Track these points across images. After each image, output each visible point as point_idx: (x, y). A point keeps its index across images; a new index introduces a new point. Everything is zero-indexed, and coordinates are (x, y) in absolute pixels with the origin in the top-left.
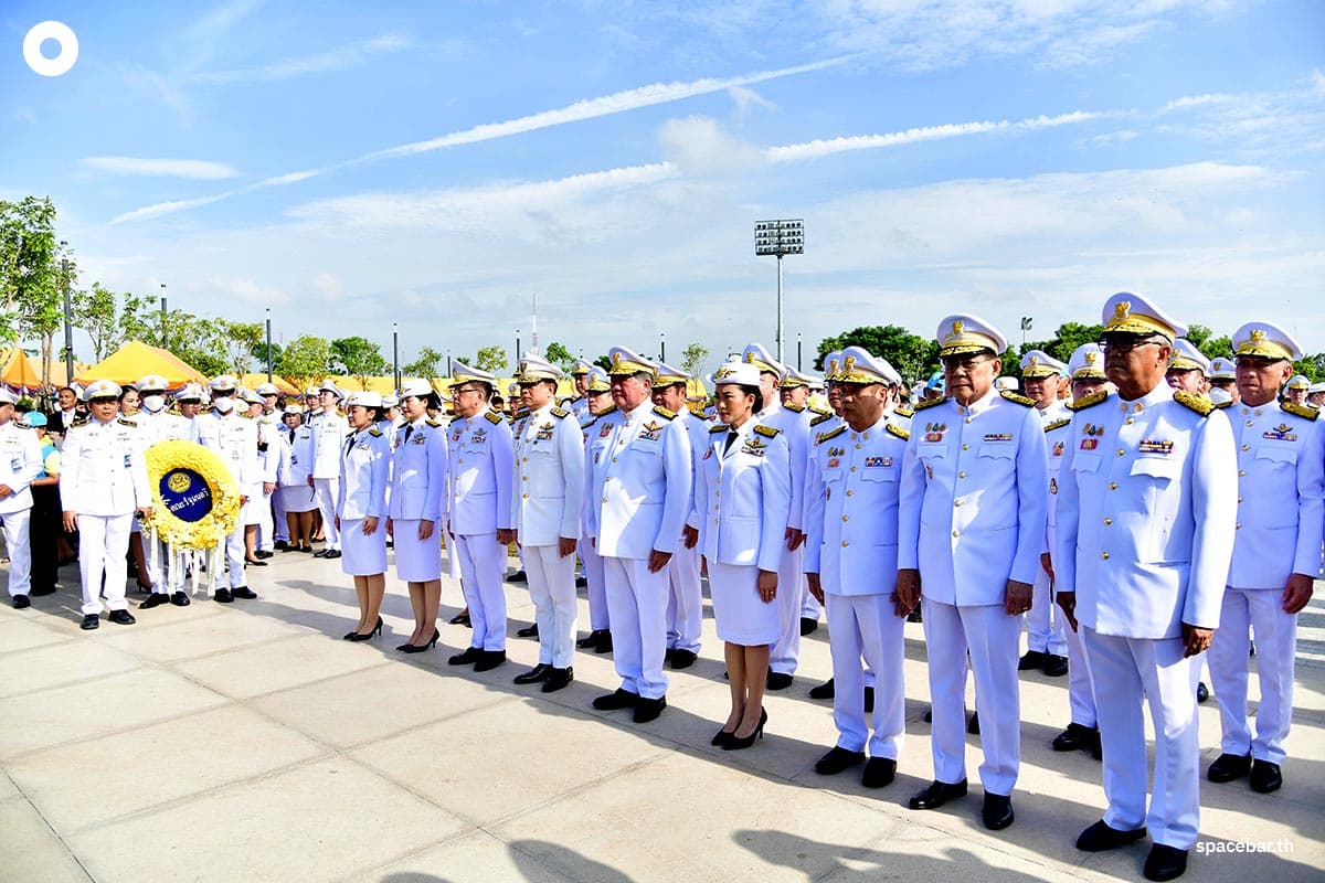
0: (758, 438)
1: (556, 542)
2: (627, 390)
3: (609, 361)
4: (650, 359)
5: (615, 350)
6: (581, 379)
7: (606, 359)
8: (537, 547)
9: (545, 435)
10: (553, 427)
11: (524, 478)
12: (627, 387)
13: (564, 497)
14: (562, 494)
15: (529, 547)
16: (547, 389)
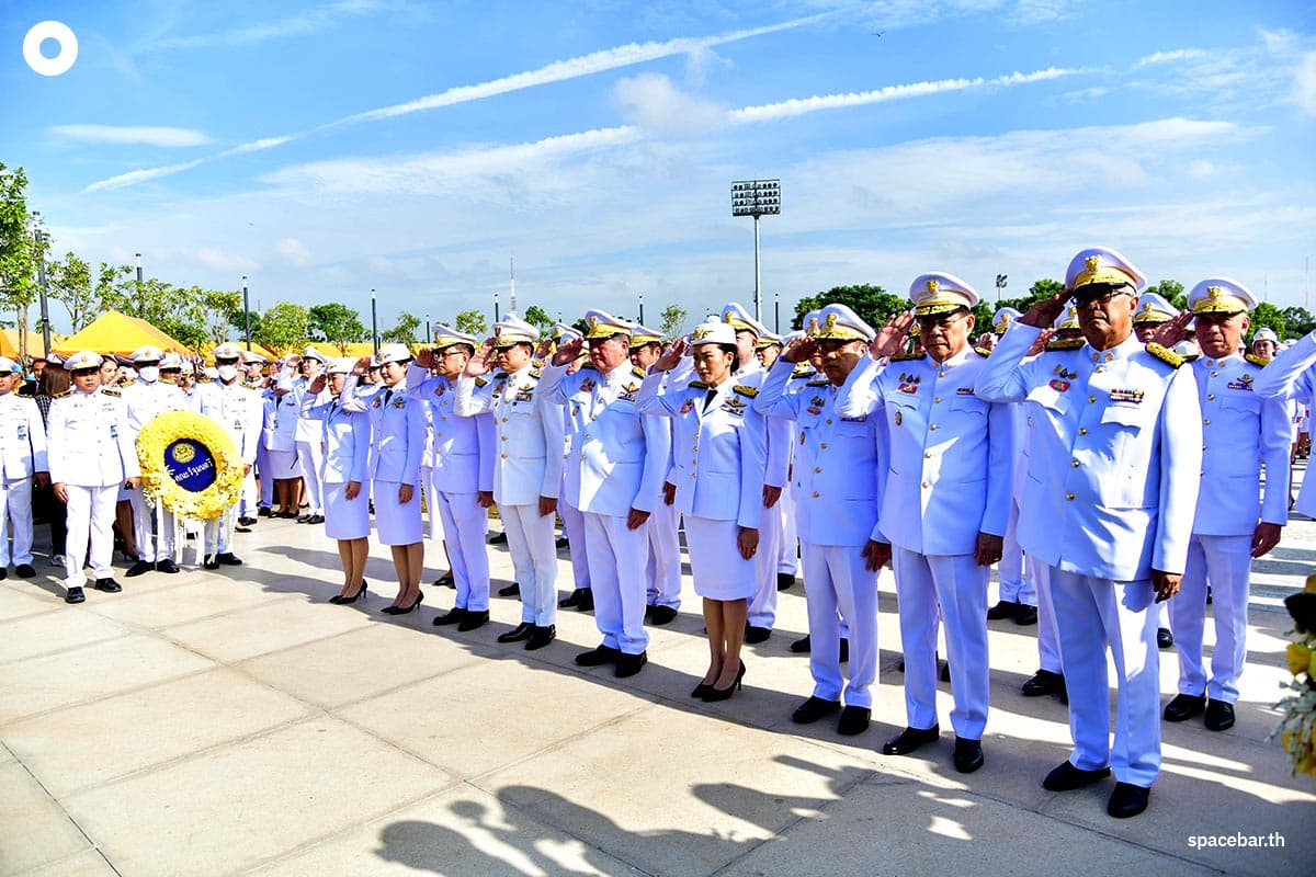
0: (738, 397)
1: (537, 502)
2: (605, 352)
3: (586, 325)
5: (591, 313)
8: (516, 506)
9: (524, 397)
10: (533, 389)
11: (504, 439)
12: (606, 349)
13: (546, 457)
14: (542, 455)
15: (508, 506)
16: (523, 352)
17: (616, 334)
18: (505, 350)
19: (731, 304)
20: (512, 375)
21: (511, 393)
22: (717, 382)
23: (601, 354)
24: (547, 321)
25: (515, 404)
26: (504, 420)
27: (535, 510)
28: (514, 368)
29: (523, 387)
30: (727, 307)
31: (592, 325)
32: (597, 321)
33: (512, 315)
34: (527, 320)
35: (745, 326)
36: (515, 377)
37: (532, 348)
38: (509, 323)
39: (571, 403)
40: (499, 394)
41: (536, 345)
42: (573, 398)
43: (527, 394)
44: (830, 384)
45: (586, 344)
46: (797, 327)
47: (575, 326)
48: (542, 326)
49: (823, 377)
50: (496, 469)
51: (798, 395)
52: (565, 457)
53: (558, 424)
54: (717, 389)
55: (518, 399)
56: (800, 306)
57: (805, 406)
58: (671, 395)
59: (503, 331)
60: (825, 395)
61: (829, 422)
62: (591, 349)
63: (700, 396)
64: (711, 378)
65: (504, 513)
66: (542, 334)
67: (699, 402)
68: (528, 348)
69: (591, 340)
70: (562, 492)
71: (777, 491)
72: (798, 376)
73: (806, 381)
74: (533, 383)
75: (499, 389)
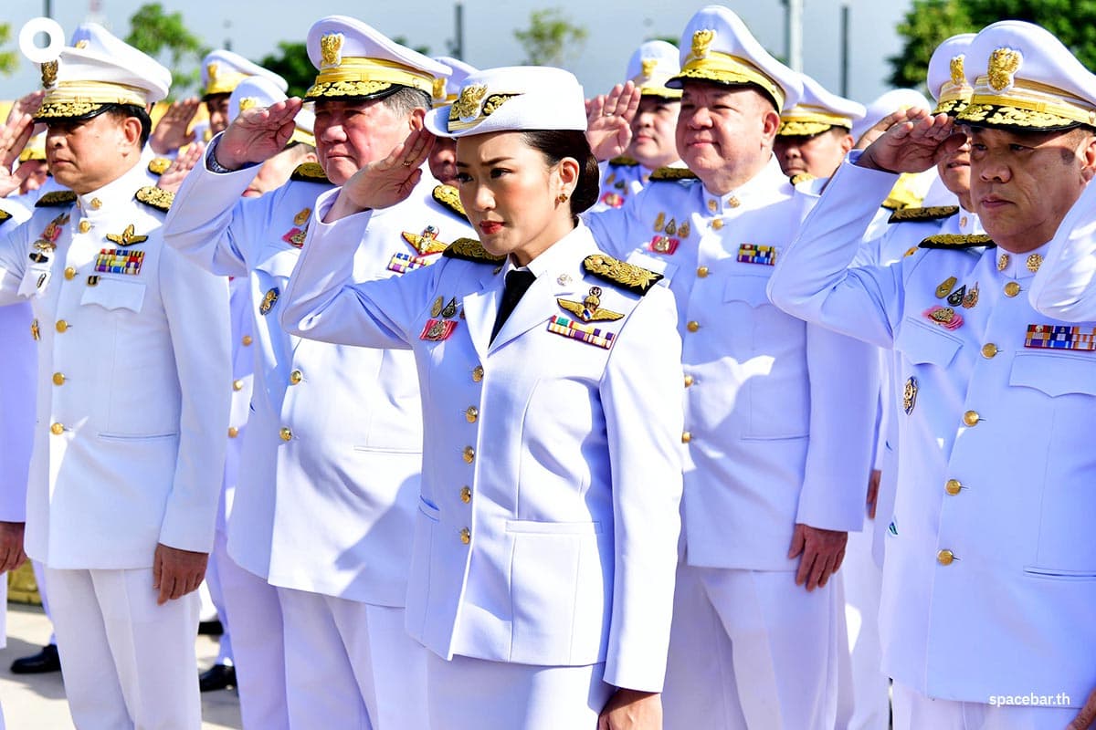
0: (595, 291)
1: (148, 561)
2: (362, 140)
3: (305, 58)
4: (422, 51)
5: (325, 29)
6: (223, 109)
7: (300, 52)
8: (87, 572)
9: (120, 261)
10: (144, 239)
11: (58, 380)
12: (364, 130)
13: (176, 435)
14: (168, 426)
15: (64, 572)
16: (119, 134)
17: (396, 89)
18: (68, 125)
19: (709, 10)
20: (87, 198)
21: (82, 249)
22: (530, 248)
23: (350, 142)
24: (190, 44)
25: (93, 281)
26: (61, 327)
27: (140, 584)
28: (93, 180)
29: (117, 232)
30: (699, 20)
31: (329, 59)
32: (345, 49)
33: (94, 26)
34: (133, 40)
35: (747, 75)
36: (95, 205)
37: (146, 122)
38: (86, 50)
39: (255, 280)
40: (49, 254)
41: (156, 115)
42: (265, 266)
43: (128, 253)
44: (991, 245)
45: (306, 117)
46: (900, 81)
47: (271, 65)
48: (176, 59)
49: (974, 226)
50: (34, 464)
51: (897, 271)
52: (231, 435)
53: (213, 339)
54: (533, 267)
55: (102, 268)
56: (912, 20)
57: (918, 302)
58: (398, 282)
59: (64, 73)
60: (980, 277)
61: (991, 350)
62: (319, 131)
63: (481, 289)
64: (511, 239)
65: (53, 593)
66: (179, 82)
67: (479, 309)
68: (134, 125)
69: (321, 103)
70: (221, 535)
71: (835, 542)
72: (900, 216)
73: (928, 232)
74: (147, 223)
75: (51, 237)
